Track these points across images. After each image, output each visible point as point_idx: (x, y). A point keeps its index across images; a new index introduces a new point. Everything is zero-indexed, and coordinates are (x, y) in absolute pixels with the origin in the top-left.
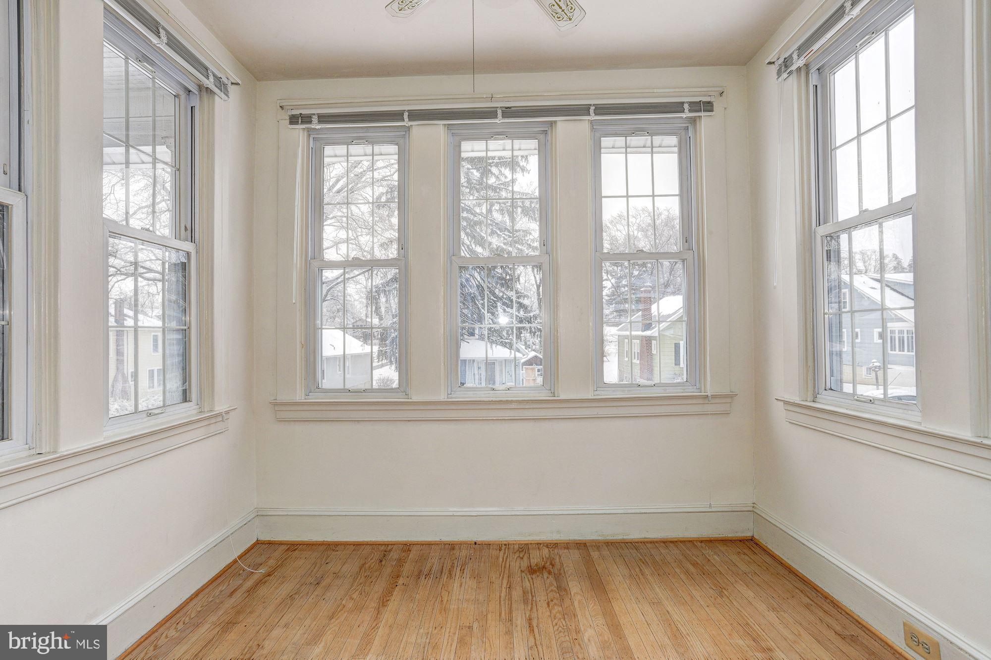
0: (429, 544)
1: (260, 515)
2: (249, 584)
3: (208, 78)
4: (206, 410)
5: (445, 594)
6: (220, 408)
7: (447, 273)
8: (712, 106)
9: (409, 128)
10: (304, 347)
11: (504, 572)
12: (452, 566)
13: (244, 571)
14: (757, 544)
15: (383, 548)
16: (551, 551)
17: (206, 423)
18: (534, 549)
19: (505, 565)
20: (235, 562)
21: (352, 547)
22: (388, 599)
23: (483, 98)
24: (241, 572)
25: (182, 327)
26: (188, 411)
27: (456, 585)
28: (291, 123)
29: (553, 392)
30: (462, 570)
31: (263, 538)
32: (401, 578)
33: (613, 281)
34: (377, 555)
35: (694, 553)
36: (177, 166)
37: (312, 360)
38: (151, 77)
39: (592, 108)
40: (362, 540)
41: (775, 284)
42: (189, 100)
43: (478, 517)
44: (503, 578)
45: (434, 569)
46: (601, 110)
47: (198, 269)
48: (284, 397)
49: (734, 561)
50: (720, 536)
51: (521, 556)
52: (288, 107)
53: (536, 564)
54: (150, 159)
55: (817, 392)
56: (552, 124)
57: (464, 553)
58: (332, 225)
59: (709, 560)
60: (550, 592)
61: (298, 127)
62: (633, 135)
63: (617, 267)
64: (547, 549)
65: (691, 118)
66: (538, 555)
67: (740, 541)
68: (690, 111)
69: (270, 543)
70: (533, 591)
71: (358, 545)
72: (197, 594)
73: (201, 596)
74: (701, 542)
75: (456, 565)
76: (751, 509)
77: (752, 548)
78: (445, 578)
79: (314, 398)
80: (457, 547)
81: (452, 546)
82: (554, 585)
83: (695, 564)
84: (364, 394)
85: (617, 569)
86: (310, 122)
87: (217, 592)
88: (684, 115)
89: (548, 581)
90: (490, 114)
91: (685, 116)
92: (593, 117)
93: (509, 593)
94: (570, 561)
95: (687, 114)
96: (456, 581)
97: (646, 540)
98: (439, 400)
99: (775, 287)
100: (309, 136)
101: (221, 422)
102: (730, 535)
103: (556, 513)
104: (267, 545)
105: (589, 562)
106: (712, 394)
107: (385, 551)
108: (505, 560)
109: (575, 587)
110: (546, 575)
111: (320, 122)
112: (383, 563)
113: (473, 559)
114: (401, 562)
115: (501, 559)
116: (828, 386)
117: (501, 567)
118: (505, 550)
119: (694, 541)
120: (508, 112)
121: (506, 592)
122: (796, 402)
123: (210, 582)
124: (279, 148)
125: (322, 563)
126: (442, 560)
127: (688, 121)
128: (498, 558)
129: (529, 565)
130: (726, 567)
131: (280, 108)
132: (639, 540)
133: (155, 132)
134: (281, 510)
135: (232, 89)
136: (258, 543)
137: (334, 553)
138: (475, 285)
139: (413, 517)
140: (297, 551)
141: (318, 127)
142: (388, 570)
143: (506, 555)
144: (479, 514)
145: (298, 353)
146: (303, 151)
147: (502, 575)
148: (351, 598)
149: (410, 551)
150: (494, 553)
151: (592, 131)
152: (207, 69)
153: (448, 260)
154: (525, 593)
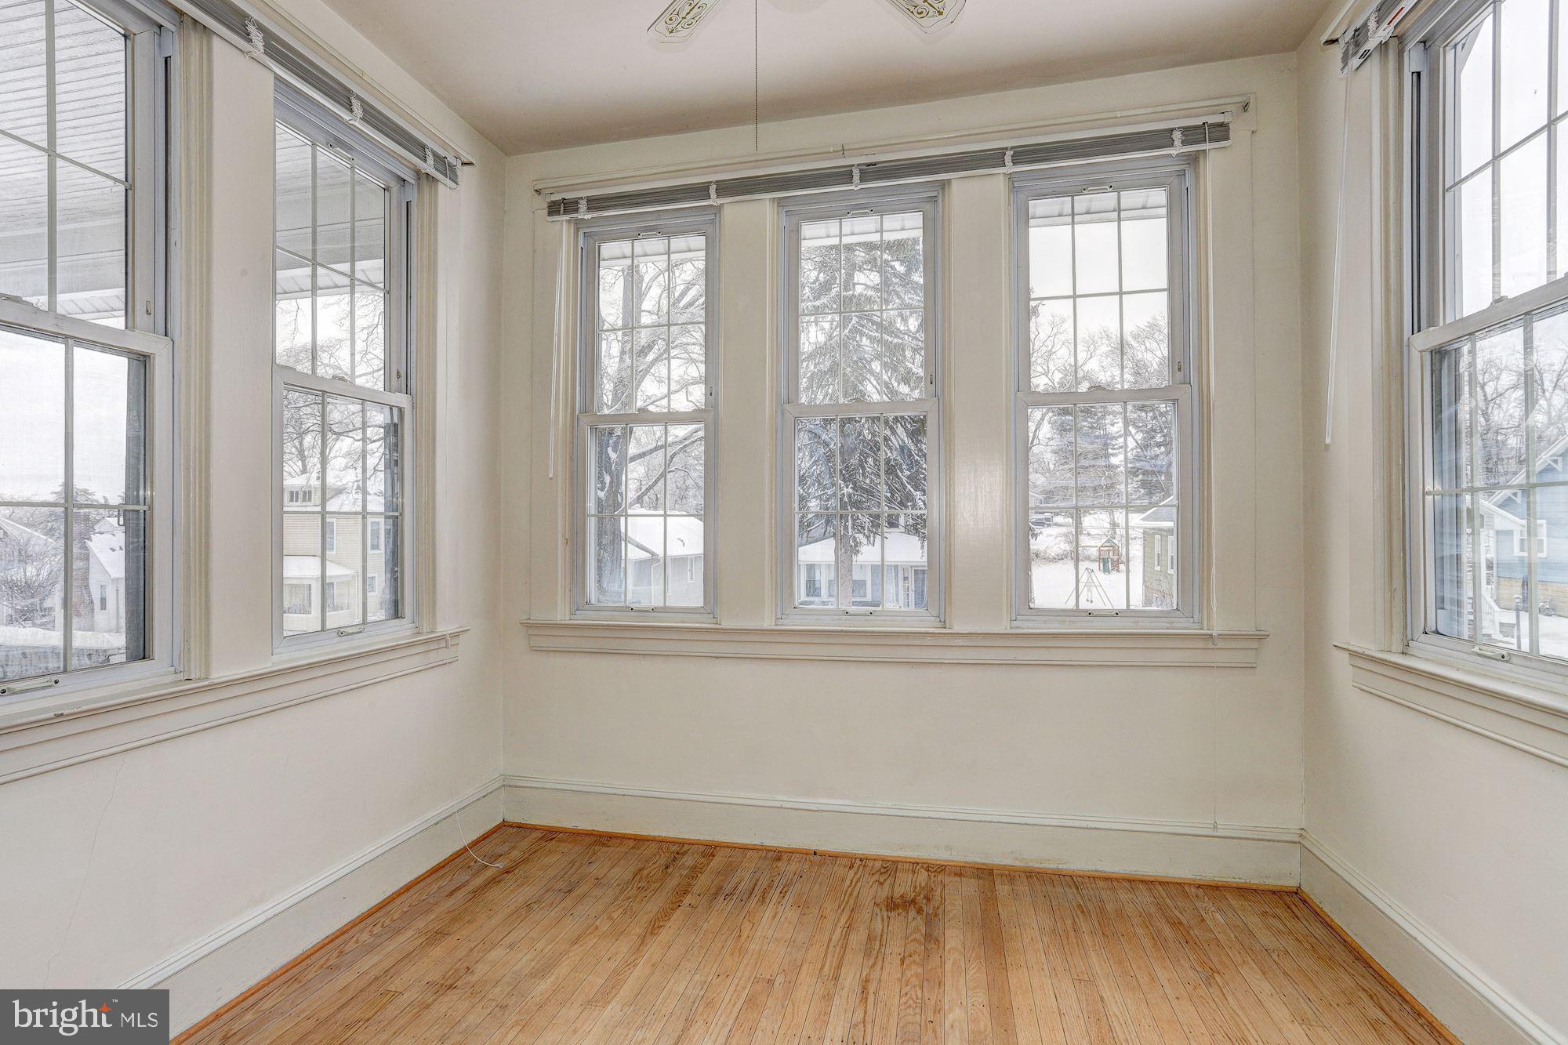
0: (744, 849)
1: (508, 785)
2: (479, 881)
3: (425, 161)
4: (425, 631)
5: (747, 926)
6: (443, 629)
7: (777, 431)
8: (1228, 130)
9: (720, 207)
10: (569, 542)
11: (847, 903)
12: (770, 886)
13: (476, 862)
14: (1304, 901)
15: (674, 848)
16: (932, 876)
17: (421, 649)
18: (904, 871)
19: (852, 892)
20: (465, 850)
21: (632, 843)
22: (661, 924)
23: (829, 152)
24: (472, 863)
25: (391, 514)
26: (401, 630)
27: (768, 914)
28: (550, 213)
29: (943, 620)
30: (783, 893)
31: (514, 818)
32: (690, 895)
33: (1139, 436)
34: (663, 859)
35: (1180, 904)
36: (387, 288)
37: (580, 562)
38: (349, 166)
39: (1009, 153)
40: (646, 834)
41: (1328, 441)
42: (404, 194)
43: (820, 813)
44: (843, 911)
45: (740, 889)
46: (1024, 155)
47: (415, 431)
48: (538, 617)
49: (1251, 926)
50: (1234, 880)
51: (882, 880)
52: (547, 191)
53: (901, 896)
54: (346, 281)
55: (1409, 637)
56: (944, 185)
57: (793, 867)
58: (678, 358)
59: (1203, 920)
60: (912, 941)
61: (559, 219)
62: (1086, 192)
63: (1146, 412)
64: (926, 873)
65: (1189, 155)
66: (909, 882)
67: (1274, 893)
68: (1184, 143)
69: (520, 826)
70: (885, 937)
71: (639, 840)
72: (408, 888)
73: (412, 891)
74: (1199, 887)
75: (776, 883)
76: (1296, 839)
77: (1293, 907)
78: (755, 902)
79: (581, 619)
80: (785, 857)
81: (778, 855)
82: (920, 931)
83: (1176, 924)
84: (653, 614)
85: (1034, 918)
86: (576, 210)
87: (435, 887)
88: (1173, 152)
89: (914, 924)
90: (843, 176)
91: (1175, 153)
92: (1010, 168)
93: (845, 936)
94: (958, 897)
95: (1178, 149)
96: (771, 906)
97: (1097, 874)
98: (760, 628)
99: (1327, 447)
100: (577, 230)
101: (445, 649)
102: (1255, 881)
103: (944, 815)
104: (515, 829)
105: (989, 900)
106: (1219, 632)
107: (678, 853)
108: (853, 883)
109: (954, 938)
110: (912, 913)
111: (589, 209)
112: (670, 870)
113: (804, 877)
114: (695, 871)
115: (848, 882)
116: (1431, 626)
117: (845, 895)
118: (859, 868)
119: (1184, 884)
120: (870, 172)
121: (841, 935)
122: (1366, 653)
123: (428, 873)
124: (535, 251)
125: (584, 862)
126: (757, 875)
127: (1184, 160)
128: (843, 880)
129: (890, 894)
130: (1232, 935)
131: (535, 193)
132: (1087, 874)
133: (354, 243)
134: (536, 780)
135: (463, 173)
136: (504, 825)
137: (604, 849)
138: (898, 447)
139: (720, 805)
140: (554, 841)
141: (588, 216)
142: (673, 882)
143: (858, 876)
144: (821, 809)
145: (559, 553)
146: (568, 253)
147: (842, 907)
148: (610, 918)
149: (714, 856)
150: (840, 871)
151: (1010, 191)
152: (423, 147)
153: (779, 410)
154: (870, 938)
